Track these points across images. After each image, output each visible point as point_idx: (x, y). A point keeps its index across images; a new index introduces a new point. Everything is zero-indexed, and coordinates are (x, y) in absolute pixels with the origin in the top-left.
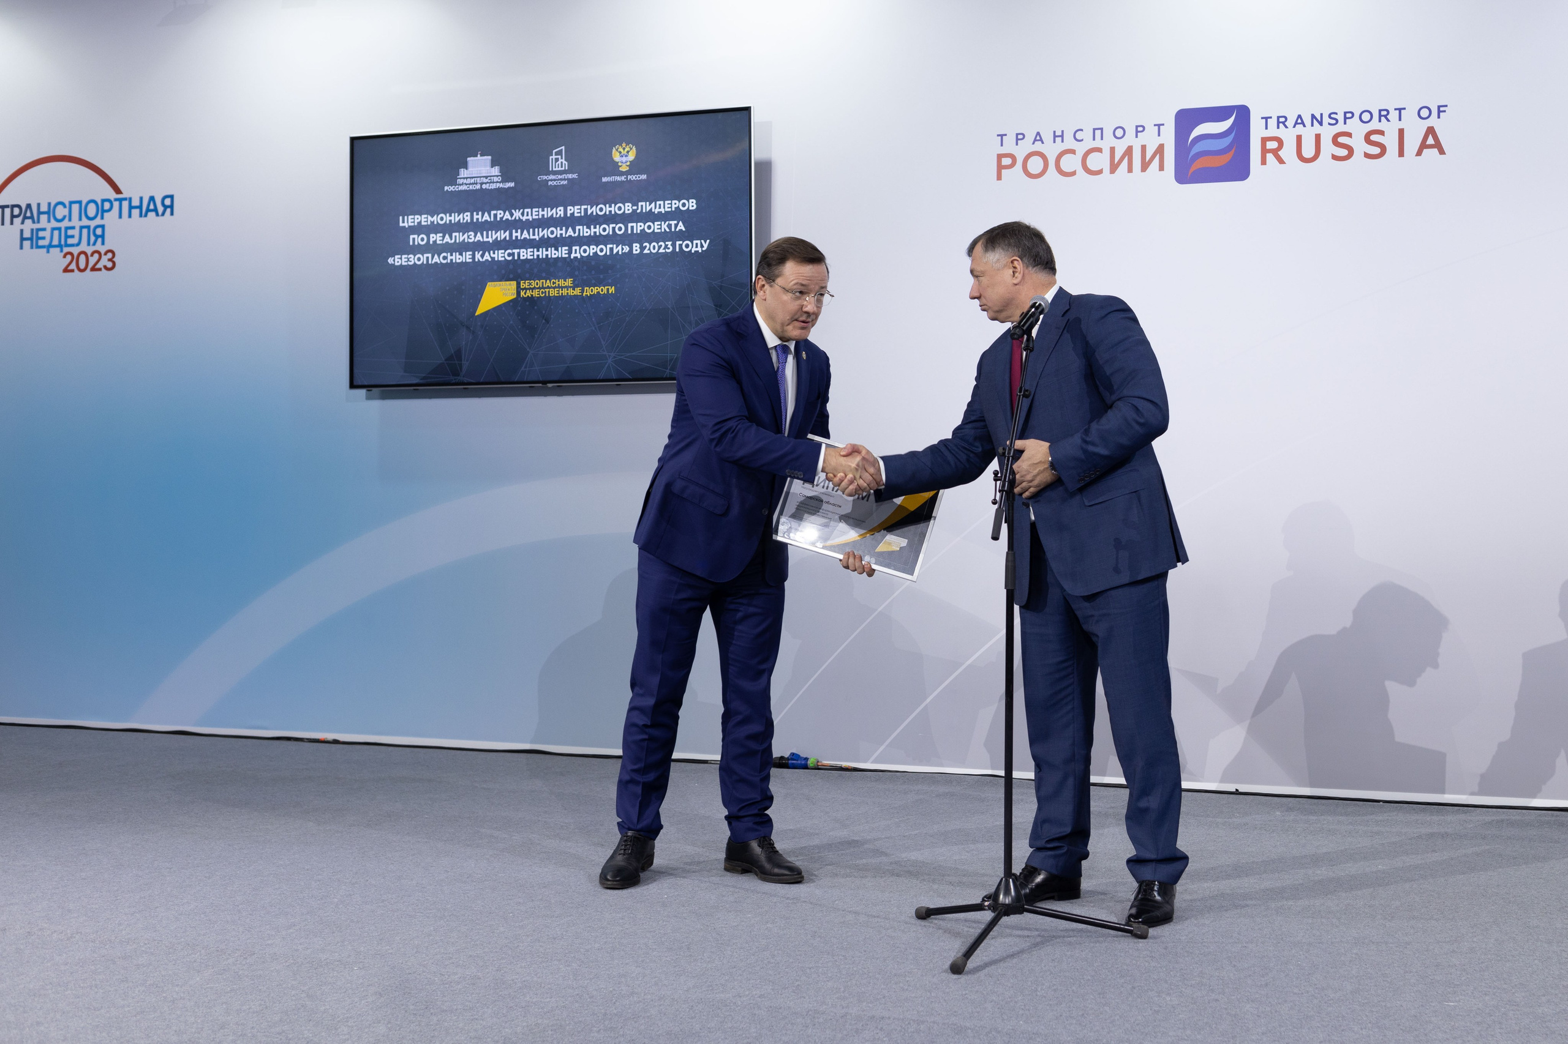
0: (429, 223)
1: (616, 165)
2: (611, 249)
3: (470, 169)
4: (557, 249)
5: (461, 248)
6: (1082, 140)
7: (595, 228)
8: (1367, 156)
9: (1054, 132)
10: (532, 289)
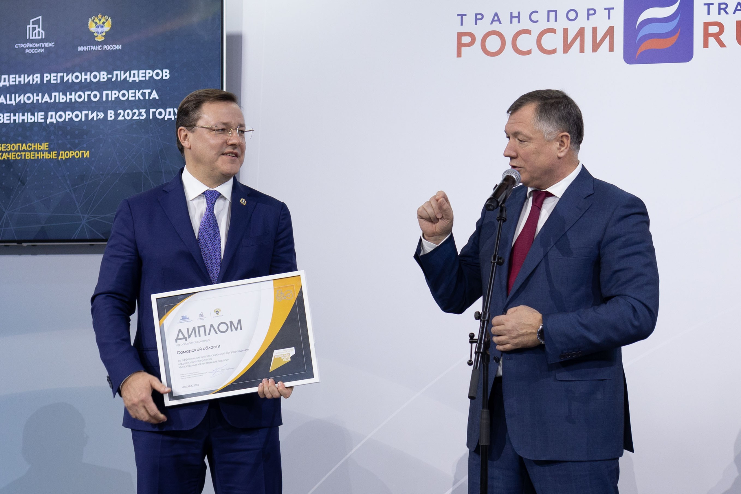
1: (92, 35)
2: (87, 115)
4: (33, 114)
6: (537, 21)
7: (71, 94)
9: (511, 13)
10: (9, 152)
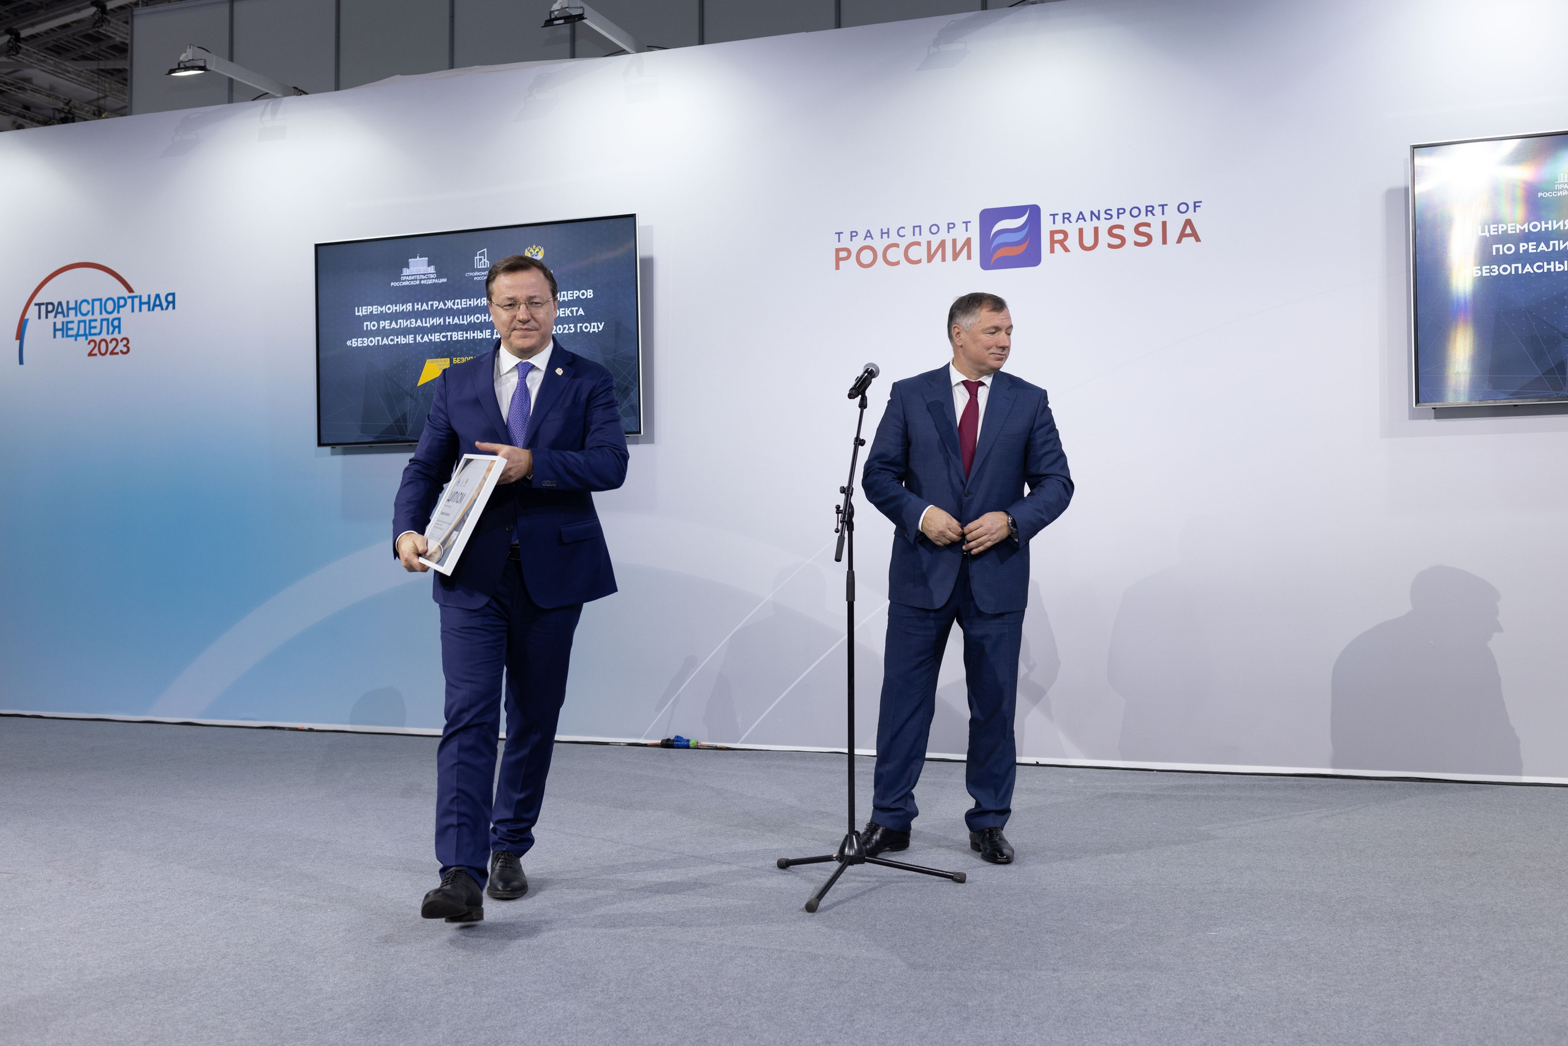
0: (379, 312)
3: (411, 268)
4: (482, 332)
5: (405, 332)
8: (1137, 244)
